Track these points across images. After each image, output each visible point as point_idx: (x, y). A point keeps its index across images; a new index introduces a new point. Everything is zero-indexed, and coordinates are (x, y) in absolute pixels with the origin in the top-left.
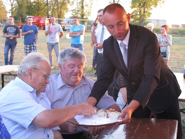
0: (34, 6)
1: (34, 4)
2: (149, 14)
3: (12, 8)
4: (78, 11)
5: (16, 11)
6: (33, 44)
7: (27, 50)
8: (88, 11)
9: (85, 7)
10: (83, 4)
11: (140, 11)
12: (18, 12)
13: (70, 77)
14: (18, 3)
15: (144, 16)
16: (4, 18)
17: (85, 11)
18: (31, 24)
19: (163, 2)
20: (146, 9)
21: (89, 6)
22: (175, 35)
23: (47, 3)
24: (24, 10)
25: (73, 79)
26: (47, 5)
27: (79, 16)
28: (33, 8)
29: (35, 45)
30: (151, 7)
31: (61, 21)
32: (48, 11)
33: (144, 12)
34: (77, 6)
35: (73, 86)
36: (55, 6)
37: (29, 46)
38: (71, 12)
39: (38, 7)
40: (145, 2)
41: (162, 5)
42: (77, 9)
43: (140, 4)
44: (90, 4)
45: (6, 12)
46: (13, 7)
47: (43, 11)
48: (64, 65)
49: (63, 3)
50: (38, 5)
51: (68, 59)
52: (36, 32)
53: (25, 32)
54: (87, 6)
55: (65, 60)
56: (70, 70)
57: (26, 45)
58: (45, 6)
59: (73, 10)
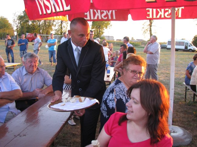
0: (31, 27)
1: (31, 26)
2: (103, 33)
3: (17, 29)
4: (59, 30)
5: (20, 30)
6: (25, 51)
7: (21, 54)
8: (65, 30)
9: (63, 28)
10: (61, 26)
11: (97, 31)
12: (21, 31)
13: (30, 68)
14: (21, 25)
15: (100, 33)
16: (12, 34)
17: (63, 30)
18: (24, 39)
19: (111, 26)
20: (100, 30)
21: (66, 27)
22: (118, 45)
23: (39, 25)
24: (25, 30)
25: (31, 69)
26: (40, 27)
27: (59, 33)
28: (30, 29)
29: (26, 51)
30: (104, 29)
31: (48, 36)
32: (40, 31)
33: (99, 31)
34: (58, 27)
35: (31, 73)
36: (44, 27)
37: (22, 52)
38: (54, 31)
39: (33, 27)
40: (100, 26)
41: (110, 27)
42: (58, 29)
43: (97, 27)
44: (66, 26)
45: (14, 31)
46: (18, 27)
47: (37, 31)
48: (26, 61)
49: (49, 25)
50: (33, 26)
51: (28, 58)
52: (27, 43)
53: (20, 43)
54: (64, 27)
55: (27, 59)
56: (29, 65)
57: (21, 51)
58: (38, 27)
59: (56, 30)
